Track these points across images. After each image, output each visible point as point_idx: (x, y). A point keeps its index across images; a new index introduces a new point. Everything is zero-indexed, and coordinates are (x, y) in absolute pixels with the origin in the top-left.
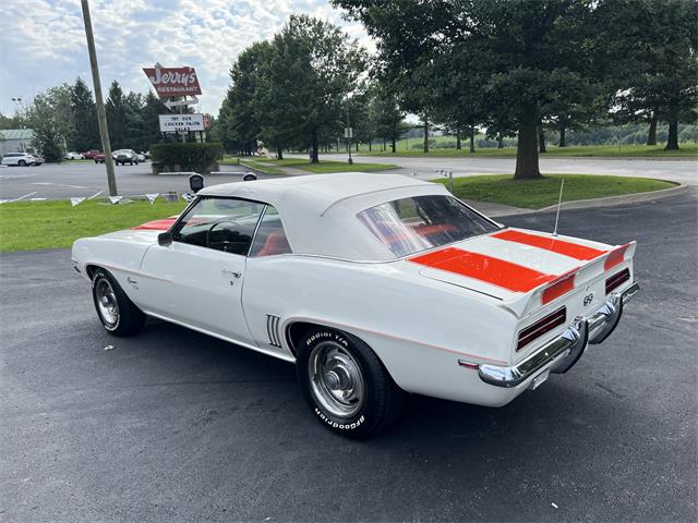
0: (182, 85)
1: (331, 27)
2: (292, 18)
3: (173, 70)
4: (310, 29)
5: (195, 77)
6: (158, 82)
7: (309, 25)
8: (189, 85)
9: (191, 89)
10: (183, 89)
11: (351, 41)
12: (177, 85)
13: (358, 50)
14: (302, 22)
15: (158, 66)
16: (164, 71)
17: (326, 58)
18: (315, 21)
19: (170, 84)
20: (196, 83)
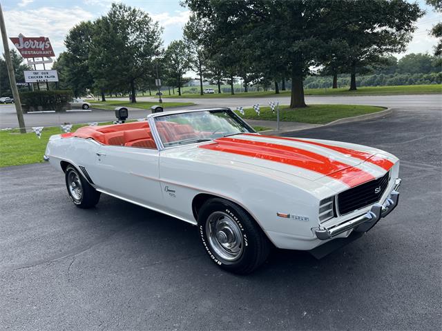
0: (40, 49)
1: (142, 13)
2: (114, 5)
3: (33, 39)
4: (126, 14)
5: (50, 44)
6: (22, 47)
7: (126, 11)
8: (45, 50)
9: (47, 53)
10: (41, 52)
11: (154, 22)
12: (35, 49)
13: (159, 28)
14: (121, 8)
15: (21, 35)
16: (26, 39)
17: (138, 33)
18: (130, 9)
19: (30, 49)
20: (50, 48)
